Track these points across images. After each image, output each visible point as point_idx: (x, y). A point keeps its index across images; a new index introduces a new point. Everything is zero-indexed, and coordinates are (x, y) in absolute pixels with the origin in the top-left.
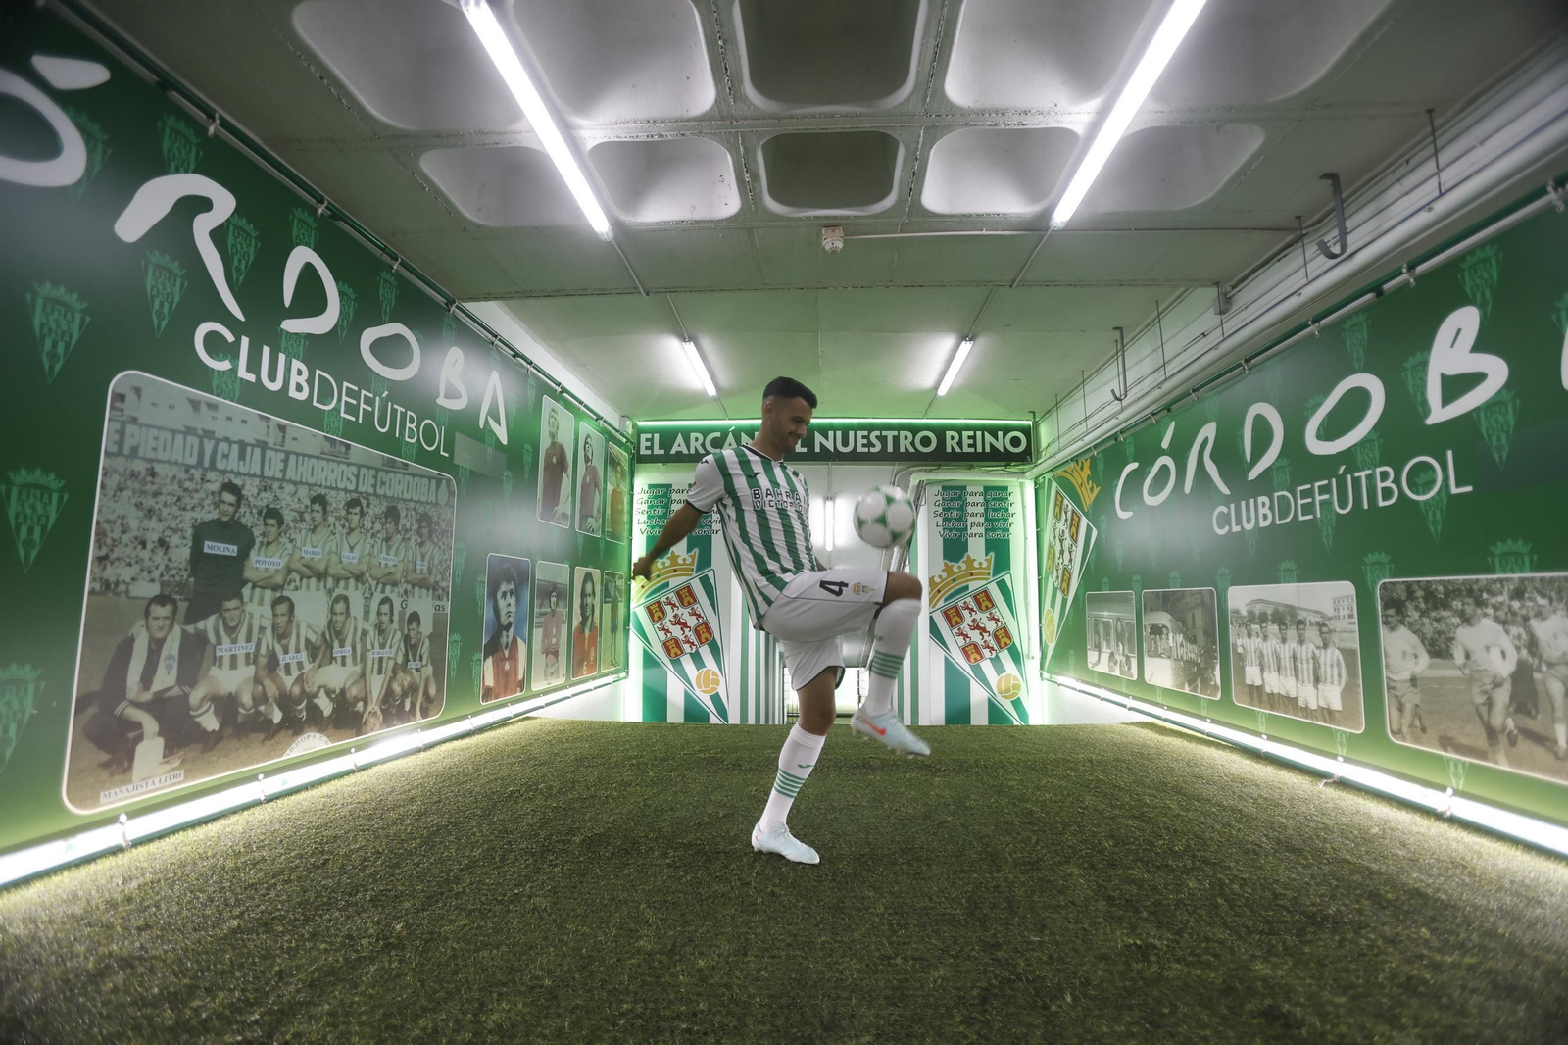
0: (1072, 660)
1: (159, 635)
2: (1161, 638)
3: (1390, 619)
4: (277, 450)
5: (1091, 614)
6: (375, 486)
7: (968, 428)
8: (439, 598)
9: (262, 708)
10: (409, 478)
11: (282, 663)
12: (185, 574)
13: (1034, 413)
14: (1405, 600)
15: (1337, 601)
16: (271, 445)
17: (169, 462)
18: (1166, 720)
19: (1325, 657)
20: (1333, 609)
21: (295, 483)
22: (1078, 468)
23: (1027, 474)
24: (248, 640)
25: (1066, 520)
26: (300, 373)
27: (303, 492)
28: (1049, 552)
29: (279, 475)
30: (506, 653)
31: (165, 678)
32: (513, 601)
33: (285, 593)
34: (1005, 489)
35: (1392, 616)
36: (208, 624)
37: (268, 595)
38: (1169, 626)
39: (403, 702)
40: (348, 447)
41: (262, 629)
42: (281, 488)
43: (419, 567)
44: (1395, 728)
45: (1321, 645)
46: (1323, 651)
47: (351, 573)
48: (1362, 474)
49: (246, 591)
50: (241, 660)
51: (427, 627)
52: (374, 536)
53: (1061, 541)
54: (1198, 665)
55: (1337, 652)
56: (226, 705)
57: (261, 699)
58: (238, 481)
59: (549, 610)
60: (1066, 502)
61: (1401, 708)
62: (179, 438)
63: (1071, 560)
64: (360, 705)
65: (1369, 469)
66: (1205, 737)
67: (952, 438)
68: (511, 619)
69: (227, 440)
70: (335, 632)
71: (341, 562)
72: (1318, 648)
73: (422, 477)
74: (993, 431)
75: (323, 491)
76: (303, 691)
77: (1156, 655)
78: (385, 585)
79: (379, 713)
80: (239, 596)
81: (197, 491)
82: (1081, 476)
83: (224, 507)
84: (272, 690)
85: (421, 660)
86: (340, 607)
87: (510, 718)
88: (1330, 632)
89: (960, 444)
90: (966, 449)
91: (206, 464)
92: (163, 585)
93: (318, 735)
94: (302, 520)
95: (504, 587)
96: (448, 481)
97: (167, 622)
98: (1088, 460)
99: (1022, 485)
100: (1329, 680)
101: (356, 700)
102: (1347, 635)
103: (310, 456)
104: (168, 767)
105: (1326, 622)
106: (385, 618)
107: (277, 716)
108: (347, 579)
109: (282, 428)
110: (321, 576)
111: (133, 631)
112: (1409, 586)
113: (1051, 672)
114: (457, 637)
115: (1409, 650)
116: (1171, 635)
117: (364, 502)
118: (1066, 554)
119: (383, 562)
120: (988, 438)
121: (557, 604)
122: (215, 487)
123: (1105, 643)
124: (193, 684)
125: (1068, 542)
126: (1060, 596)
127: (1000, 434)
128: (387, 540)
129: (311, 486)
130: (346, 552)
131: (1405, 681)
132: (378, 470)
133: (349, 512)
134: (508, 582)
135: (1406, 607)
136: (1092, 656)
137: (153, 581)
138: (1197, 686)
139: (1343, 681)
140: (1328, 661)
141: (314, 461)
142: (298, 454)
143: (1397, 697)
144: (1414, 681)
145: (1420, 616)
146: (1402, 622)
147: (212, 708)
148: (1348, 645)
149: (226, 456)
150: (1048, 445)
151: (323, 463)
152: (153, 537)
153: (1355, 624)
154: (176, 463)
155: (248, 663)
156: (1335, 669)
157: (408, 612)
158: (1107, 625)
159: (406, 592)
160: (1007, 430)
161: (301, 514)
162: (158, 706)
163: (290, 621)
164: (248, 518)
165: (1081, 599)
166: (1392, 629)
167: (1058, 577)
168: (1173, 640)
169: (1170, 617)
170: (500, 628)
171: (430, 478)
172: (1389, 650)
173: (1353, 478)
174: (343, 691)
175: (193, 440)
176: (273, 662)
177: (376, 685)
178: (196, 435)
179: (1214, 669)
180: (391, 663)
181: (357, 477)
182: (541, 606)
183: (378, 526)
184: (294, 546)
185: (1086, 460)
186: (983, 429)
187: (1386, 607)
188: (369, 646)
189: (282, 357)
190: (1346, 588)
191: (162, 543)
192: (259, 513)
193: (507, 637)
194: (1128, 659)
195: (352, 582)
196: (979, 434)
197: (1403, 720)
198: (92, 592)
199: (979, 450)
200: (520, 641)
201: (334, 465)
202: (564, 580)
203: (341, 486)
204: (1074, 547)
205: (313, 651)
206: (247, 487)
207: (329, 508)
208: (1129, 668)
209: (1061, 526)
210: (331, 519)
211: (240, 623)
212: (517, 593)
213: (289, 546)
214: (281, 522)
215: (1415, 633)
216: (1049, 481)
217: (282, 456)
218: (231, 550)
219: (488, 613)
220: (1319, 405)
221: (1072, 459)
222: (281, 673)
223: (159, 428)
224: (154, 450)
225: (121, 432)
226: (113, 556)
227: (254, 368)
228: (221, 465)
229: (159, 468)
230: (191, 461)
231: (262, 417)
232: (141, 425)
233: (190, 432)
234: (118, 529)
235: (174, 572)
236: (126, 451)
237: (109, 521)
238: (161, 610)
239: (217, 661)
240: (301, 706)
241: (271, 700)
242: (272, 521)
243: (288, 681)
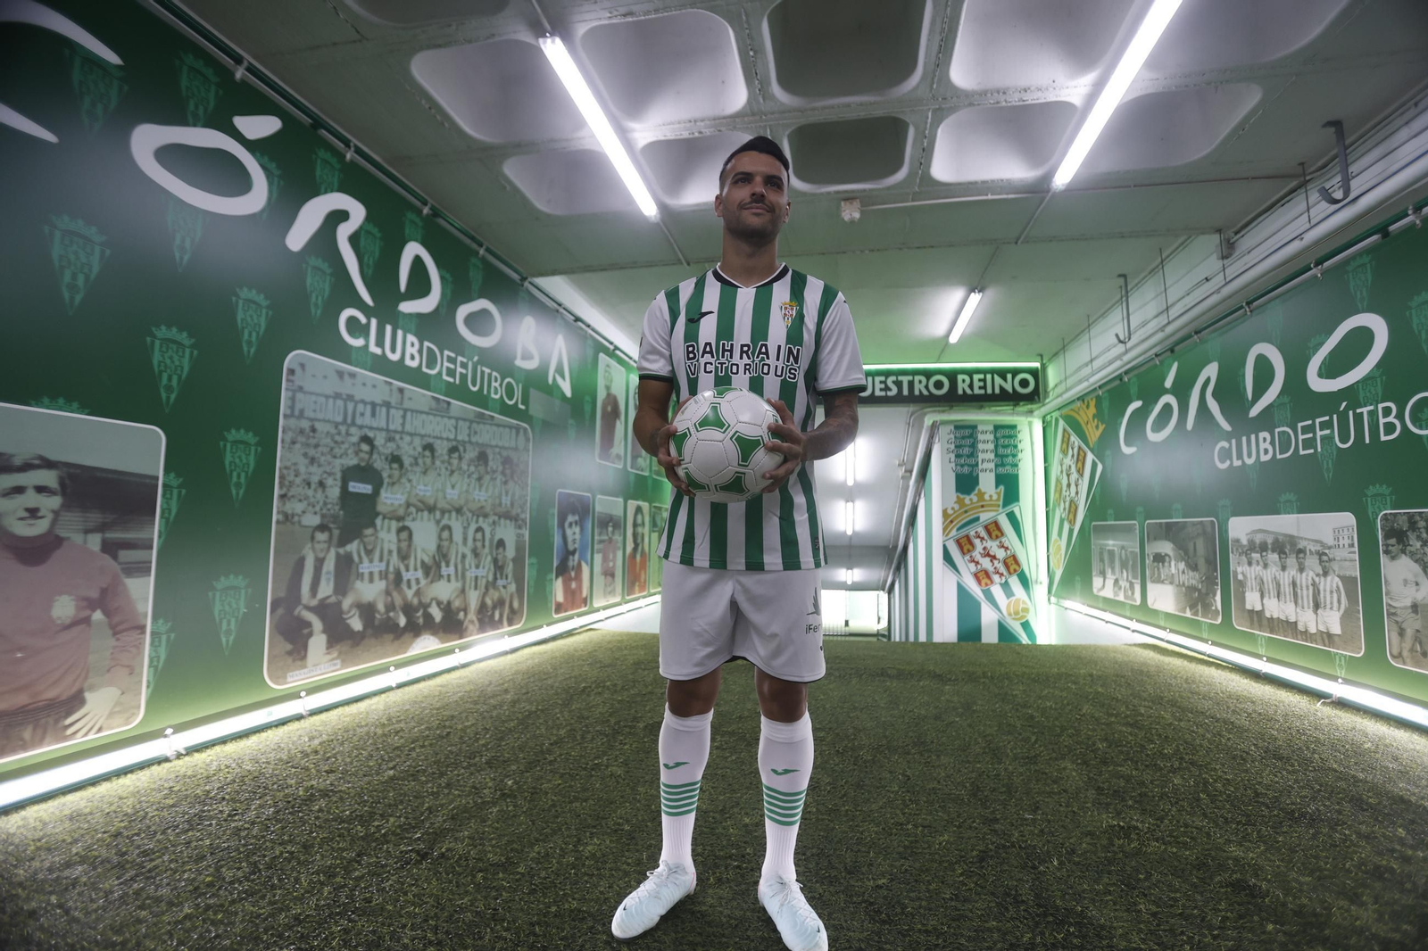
0: (1078, 586)
1: (321, 555)
2: (1163, 566)
3: (1390, 548)
4: (397, 408)
5: (1096, 542)
6: (469, 435)
7: (978, 371)
8: (520, 527)
9: (392, 614)
10: (495, 428)
11: (405, 579)
12: (337, 508)
13: (1042, 356)
14: (1407, 531)
15: (1336, 531)
16: (393, 404)
17: (324, 421)
18: (1168, 642)
19: (1325, 585)
20: (1332, 539)
21: (411, 435)
22: (1085, 407)
23: (1036, 413)
24: (381, 560)
25: (1073, 456)
26: (413, 345)
27: (417, 442)
28: (1056, 486)
29: (400, 429)
30: (573, 574)
31: (326, 589)
32: (577, 530)
33: (407, 523)
34: (1014, 427)
35: (1393, 546)
36: (353, 547)
37: (394, 525)
38: (1171, 553)
39: (493, 615)
40: (449, 403)
41: (390, 552)
42: (401, 438)
43: (503, 502)
44: (1395, 652)
45: (1321, 572)
46: (1322, 579)
47: (453, 507)
48: (1365, 410)
49: (378, 521)
50: (376, 577)
51: (510, 552)
52: (469, 476)
53: (1068, 475)
54: (1199, 591)
55: (1337, 579)
56: (367, 610)
57: (390, 607)
58: (371, 434)
59: (607, 538)
60: (1072, 439)
61: (1402, 633)
62: (331, 401)
63: (1077, 493)
64: (462, 614)
65: (1371, 405)
66: (1206, 658)
67: (964, 381)
68: (576, 546)
69: (363, 401)
70: (442, 555)
71: (445, 498)
72: (1318, 575)
73: (504, 426)
74: (1002, 373)
75: (431, 440)
76: (420, 602)
77: (1159, 581)
78: (478, 516)
79: (476, 622)
80: (373, 525)
81: (343, 443)
82: (1087, 415)
83: (362, 455)
84: (398, 601)
85: (507, 578)
86: (446, 534)
87: (576, 629)
88: (1330, 560)
89: (971, 386)
90: (977, 391)
91: (349, 421)
92: (323, 516)
93: (432, 638)
94: (417, 464)
95: (571, 518)
96: (525, 429)
97: (326, 545)
98: (1094, 400)
99: (1030, 424)
100: (1328, 606)
101: (459, 610)
102: (1347, 563)
103: (422, 412)
104: (330, 657)
105: (1327, 551)
106: (479, 544)
107: (402, 621)
108: (450, 512)
109: (401, 390)
110: (431, 509)
111: (304, 552)
112: (1411, 516)
113: (1058, 596)
114: (534, 560)
115: (1410, 577)
116: (1173, 563)
117: (461, 449)
118: (1073, 487)
119: (477, 498)
120: (998, 380)
121: (613, 533)
122: (355, 439)
123: (1110, 571)
124: (344, 594)
125: (1074, 476)
126: (1066, 526)
127: (1009, 376)
128: (479, 479)
129: (422, 436)
130: (449, 490)
131: (1405, 608)
132: (471, 422)
133: (450, 457)
134: (574, 514)
135: (1407, 537)
136: (1097, 582)
137: (315, 513)
138: (1198, 610)
139: (1343, 607)
140: (1328, 589)
141: (424, 416)
142: (412, 411)
143: (1397, 622)
144: (1415, 607)
145: (1421, 546)
146: (1403, 552)
147: (357, 614)
148: (1348, 573)
149: (362, 414)
150: (1056, 386)
151: (431, 417)
152: (315, 479)
153: (1354, 552)
154: (329, 421)
155: (381, 579)
156: (1335, 595)
157: (497, 538)
158: (1111, 553)
159: (494, 522)
160: (1015, 372)
161: (416, 459)
162: (322, 609)
163: (409, 546)
164: (379, 464)
165: (1087, 529)
166: (1393, 558)
167: (1065, 509)
168: (1175, 567)
169: (1172, 545)
170: (567, 553)
171: (511, 427)
172: (1389, 578)
173: (1354, 413)
174: (449, 603)
175: (340, 403)
176: (398, 578)
177: (473, 598)
178: (342, 399)
179: (1215, 595)
180: (484, 581)
181: (456, 428)
182: (600, 534)
183: (472, 468)
184: (412, 486)
185: (1092, 399)
186: (993, 371)
187: (1387, 536)
188: (467, 567)
189: (400, 333)
190: (1348, 519)
191: (321, 484)
192: (386, 459)
193: (573, 560)
194: (1132, 586)
195: (454, 514)
196: (989, 377)
197: (1403, 645)
198: (278, 521)
199: (989, 391)
200: (584, 564)
201: (439, 419)
202: (619, 512)
203: (444, 435)
204: (1080, 481)
205: (427, 569)
206: (378, 438)
207: (436, 454)
208: (1133, 594)
209: (1068, 461)
210: (438, 463)
211: (374, 548)
212: (581, 523)
213: (408, 485)
214: (401, 466)
215: (1416, 561)
216: (1057, 420)
217: (401, 412)
218: (366, 489)
219: (557, 540)
220: (1322, 344)
221: (1078, 399)
222: (404, 586)
223: (317, 395)
224: (315, 411)
225: (293, 399)
226: (290, 494)
227: (380, 343)
228: (359, 421)
229: (318, 426)
230: (339, 419)
231: (386, 382)
232: (305, 393)
233: (337, 396)
234: (293, 473)
235: (329, 506)
236: (297, 413)
237: (286, 468)
238: (322, 536)
239: (360, 576)
240: (420, 613)
241: (398, 608)
242: (395, 466)
243: (410, 594)
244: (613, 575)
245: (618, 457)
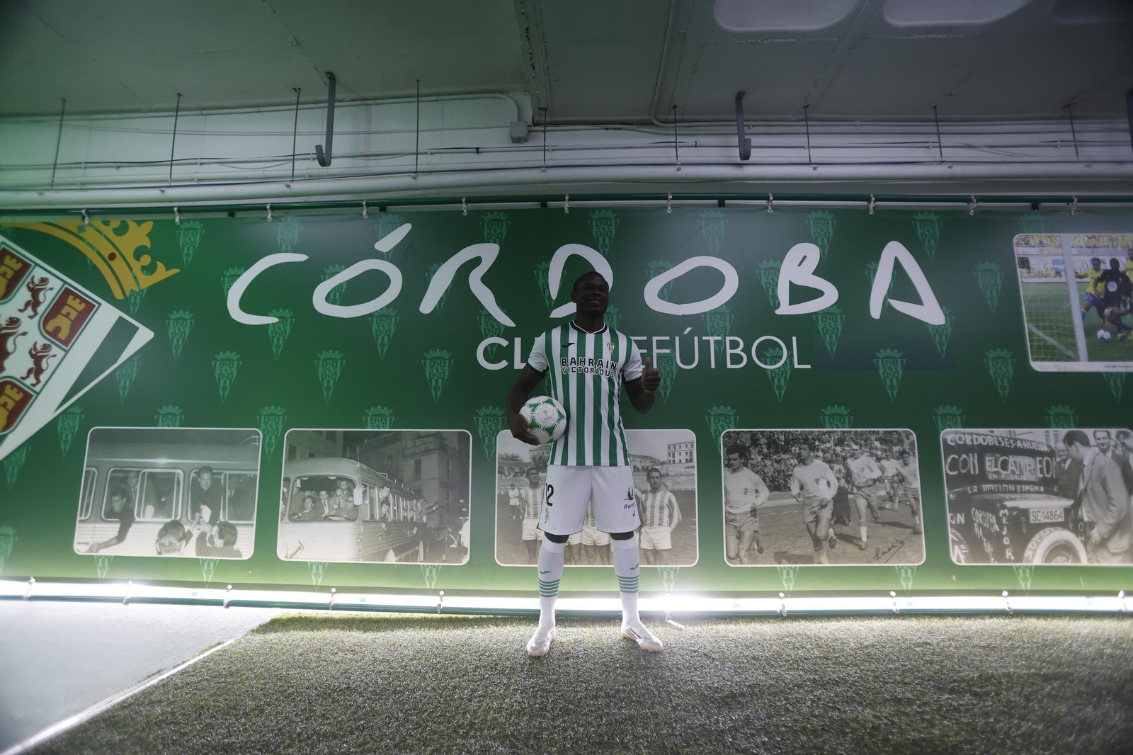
3: (732, 462)
14: (749, 447)
15: (672, 449)
19: (654, 501)
20: (667, 454)
35: (735, 460)
44: (732, 554)
45: (649, 488)
46: (650, 496)
48: (712, 339)
55: (669, 494)
61: (740, 536)
65: (719, 336)
72: (644, 492)
88: (662, 476)
100: (657, 522)
102: (683, 478)
105: (658, 467)
112: (753, 435)
115: (750, 486)
131: (745, 513)
135: (749, 452)
139: (675, 521)
140: (657, 504)
143: (736, 527)
144: (754, 512)
145: (762, 459)
146: (745, 465)
148: (683, 488)
153: (694, 467)
156: (666, 511)
166: (734, 471)
172: (729, 488)
173: (700, 340)
187: (729, 452)
190: (688, 436)
194: (227, 529)
197: (741, 546)
208: (229, 543)
215: (757, 473)
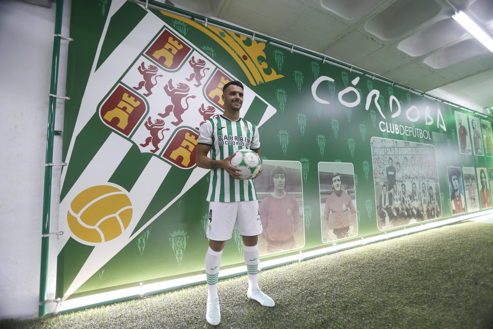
1: (385, 194)
4: (396, 148)
6: (416, 152)
8: (436, 182)
9: (403, 211)
10: (423, 148)
11: (405, 200)
12: (387, 179)
16: (395, 147)
17: (381, 155)
21: (401, 155)
24: (399, 195)
26: (397, 127)
27: (402, 157)
29: (398, 154)
30: (458, 199)
31: (387, 203)
32: (457, 181)
33: (403, 183)
36: (392, 191)
37: (401, 183)
39: (431, 213)
40: (409, 143)
41: (400, 192)
42: (399, 157)
43: (429, 173)
47: (415, 176)
49: (396, 183)
50: (398, 199)
51: (434, 191)
52: (418, 166)
56: (397, 210)
57: (403, 209)
58: (391, 157)
59: (470, 184)
62: (381, 149)
64: (422, 212)
68: (457, 188)
69: (388, 148)
70: (414, 193)
71: (412, 174)
73: (426, 147)
75: (406, 156)
76: (410, 208)
78: (423, 179)
79: (427, 215)
80: (395, 184)
81: (385, 160)
83: (390, 163)
84: (405, 208)
85: (434, 200)
87: (462, 220)
91: (386, 154)
92: (384, 182)
93: (415, 220)
94: (403, 164)
95: (454, 177)
96: (433, 146)
97: (386, 191)
101: (421, 211)
103: (402, 147)
104: (390, 223)
106: (424, 188)
107: (406, 214)
109: (396, 142)
110: (409, 178)
111: (381, 193)
114: (442, 194)
117: (414, 157)
119: (421, 173)
121: (472, 182)
122: (388, 159)
124: (391, 205)
128: (421, 166)
129: (404, 155)
130: (413, 171)
132: (416, 147)
133: (412, 160)
134: (455, 175)
137: (382, 182)
141: (403, 148)
142: (400, 148)
147: (395, 211)
149: (388, 151)
151: (405, 148)
152: (381, 172)
154: (382, 155)
155: (399, 200)
157: (429, 186)
159: (428, 181)
161: (403, 162)
162: (387, 209)
163: (405, 190)
164: (394, 165)
170: (454, 191)
171: (428, 147)
174: (418, 208)
175: (383, 149)
176: (403, 201)
177: (425, 207)
178: (383, 148)
180: (427, 201)
181: (412, 150)
182: (466, 183)
183: (418, 163)
188: (422, 196)
189: (393, 125)
191: (382, 173)
192: (396, 163)
193: (457, 193)
195: (415, 179)
198: (375, 185)
201: (407, 148)
202: (473, 173)
203: (409, 154)
205: (411, 197)
206: (393, 158)
207: (408, 160)
210: (409, 163)
211: (397, 191)
212: (458, 178)
213: (402, 171)
214: (400, 165)
217: (397, 149)
219: (450, 186)
222: (405, 203)
223: (378, 148)
224: (378, 153)
225: (373, 150)
226: (377, 177)
227: (389, 129)
228: (388, 154)
229: (380, 157)
230: (384, 154)
231: (392, 140)
232: (376, 148)
233: (382, 147)
234: (376, 171)
235: (385, 179)
236: (375, 154)
237: (375, 170)
238: (384, 188)
239: (394, 199)
240: (410, 212)
241: (405, 209)
242: (398, 165)
243: (407, 205)
244: (474, 199)
245: (469, 150)
